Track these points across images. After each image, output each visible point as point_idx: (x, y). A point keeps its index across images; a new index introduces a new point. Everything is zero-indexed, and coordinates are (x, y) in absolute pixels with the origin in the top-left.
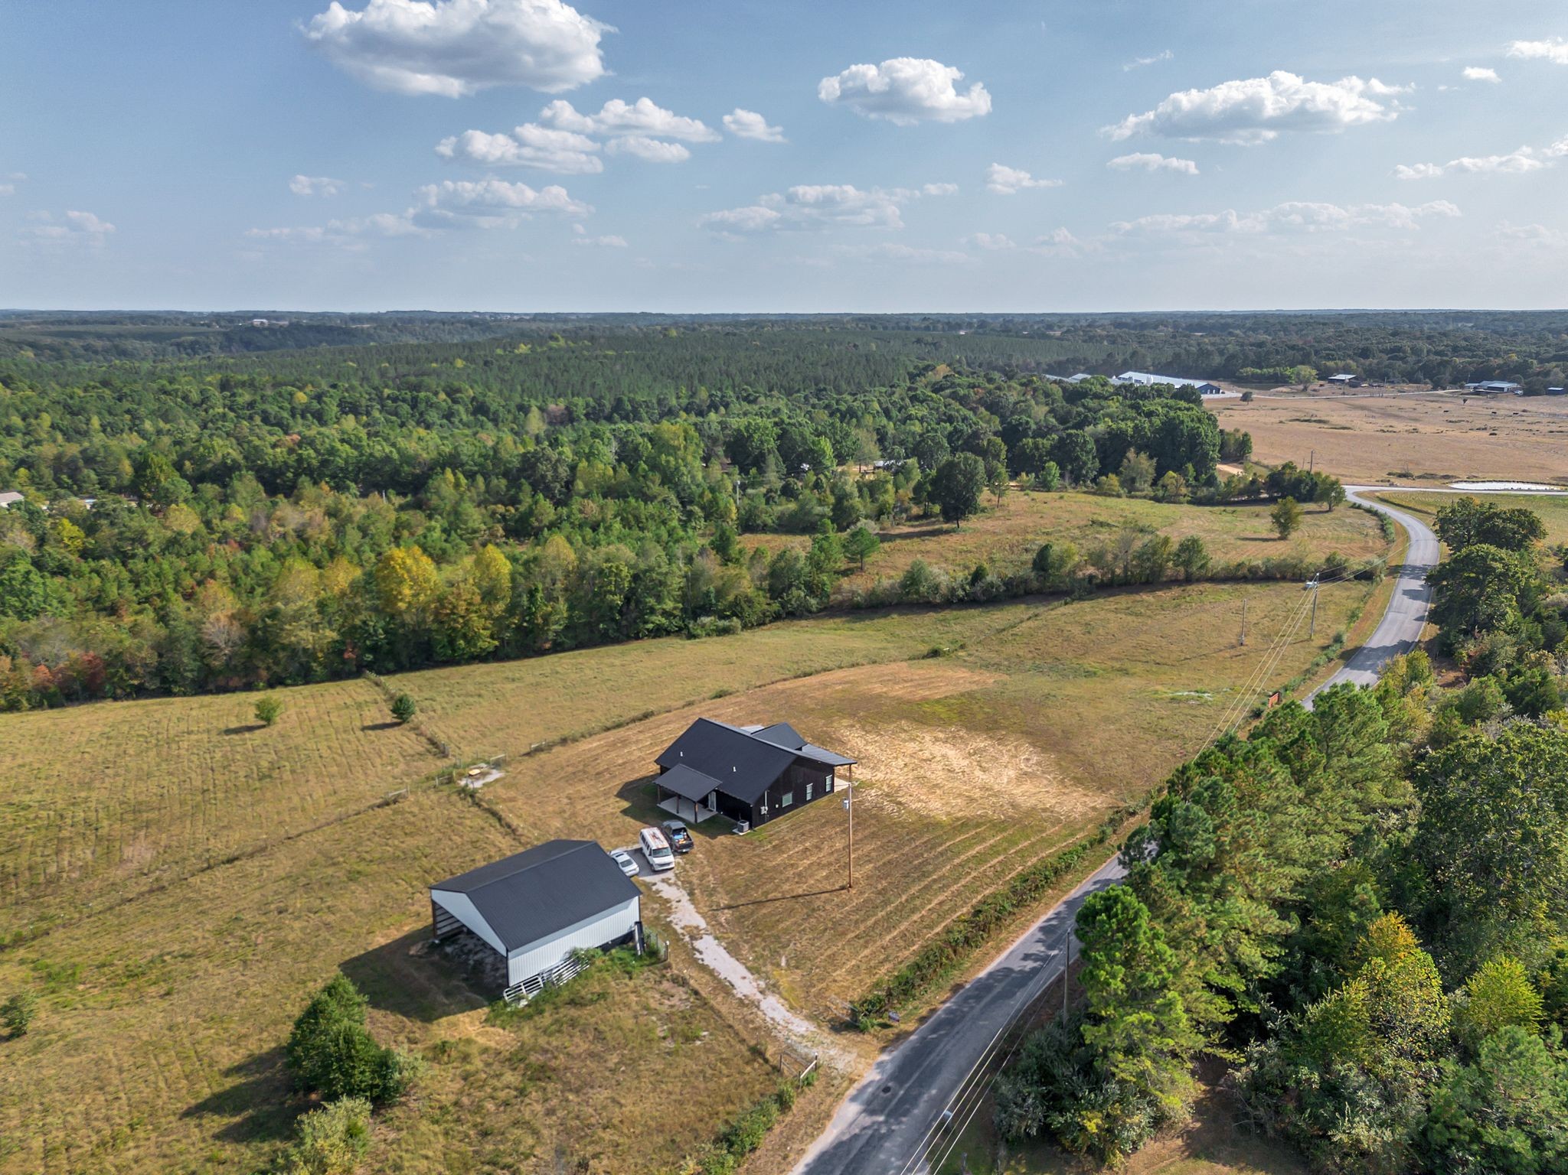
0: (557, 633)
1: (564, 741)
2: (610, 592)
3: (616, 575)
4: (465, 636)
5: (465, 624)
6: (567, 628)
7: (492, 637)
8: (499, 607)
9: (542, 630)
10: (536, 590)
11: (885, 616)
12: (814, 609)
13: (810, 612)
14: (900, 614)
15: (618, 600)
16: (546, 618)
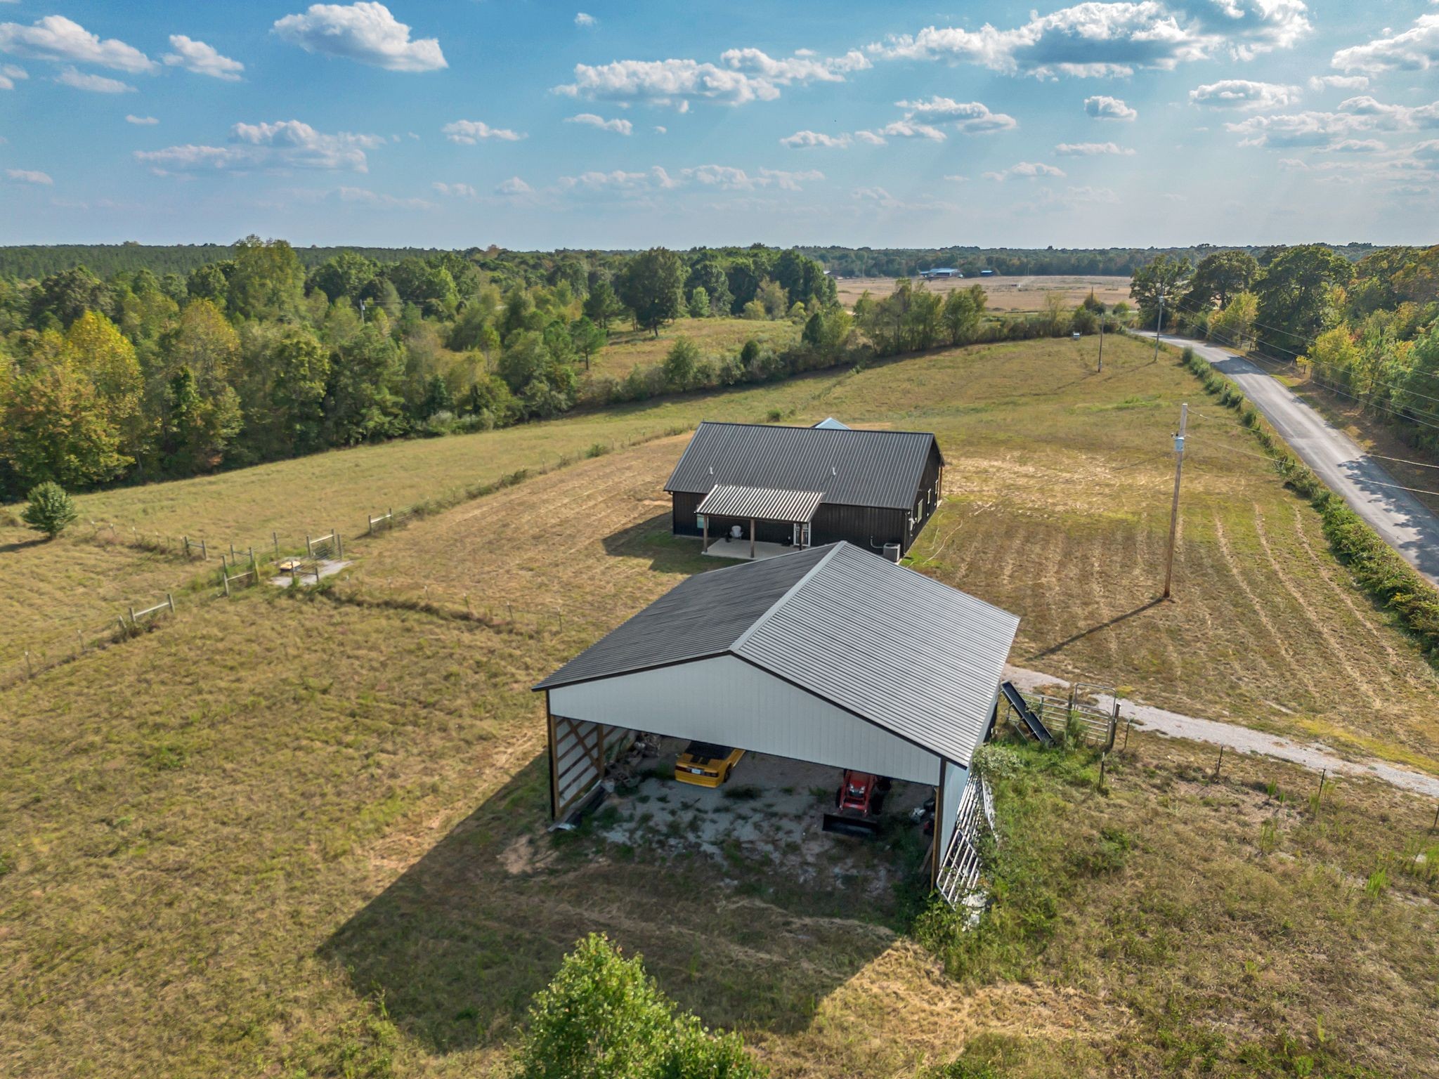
0: (229, 440)
1: (418, 512)
2: (304, 378)
3: (308, 354)
4: (75, 449)
5: (76, 427)
6: (243, 434)
7: (121, 451)
8: (129, 403)
9: (204, 436)
10: (186, 376)
11: (657, 405)
12: (564, 406)
13: (560, 410)
14: (673, 403)
15: (319, 387)
16: (209, 420)
